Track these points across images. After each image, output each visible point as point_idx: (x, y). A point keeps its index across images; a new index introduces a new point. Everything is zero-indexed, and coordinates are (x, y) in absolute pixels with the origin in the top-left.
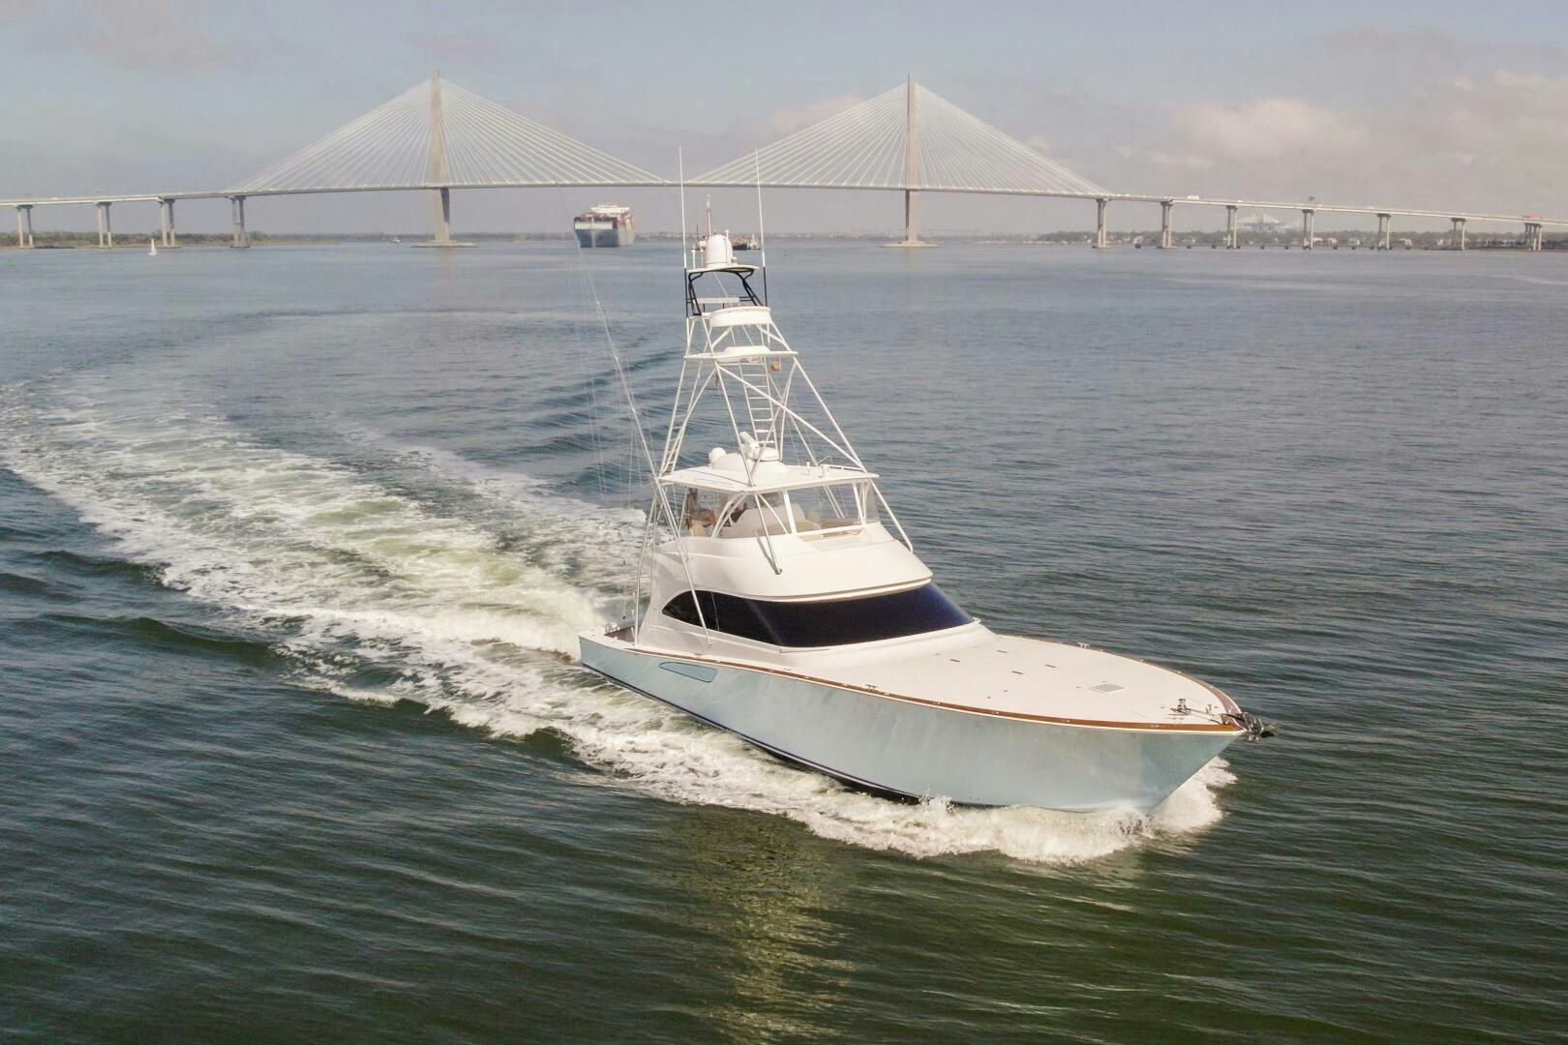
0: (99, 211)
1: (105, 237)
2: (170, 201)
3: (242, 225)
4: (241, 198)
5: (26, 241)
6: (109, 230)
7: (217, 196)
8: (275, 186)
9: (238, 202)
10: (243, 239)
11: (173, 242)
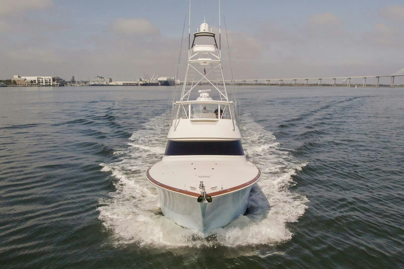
0: (364, 79)
1: (364, 85)
2: (378, 77)
3: (393, 83)
4: (394, 77)
5: (349, 85)
6: (365, 83)
7: (388, 76)
8: (401, 74)
9: (393, 78)
10: (393, 86)
11: (378, 86)
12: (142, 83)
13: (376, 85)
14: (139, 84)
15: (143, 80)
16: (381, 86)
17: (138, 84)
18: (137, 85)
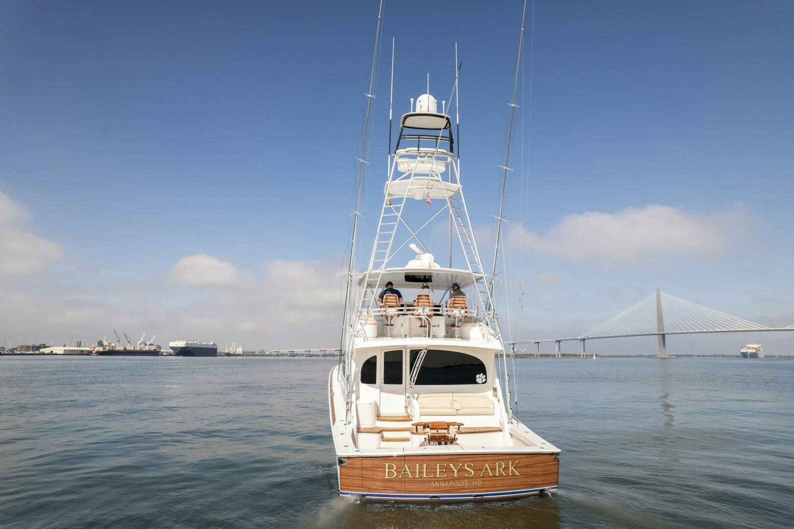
0: (535, 345)
1: (537, 355)
2: (559, 341)
3: (584, 350)
4: (584, 340)
6: (538, 352)
7: (575, 339)
8: (597, 335)
9: (582, 342)
10: (585, 356)
11: (560, 357)
12: (101, 349)
13: (557, 355)
14: (94, 352)
15: (105, 343)
16: (563, 355)
17: (92, 353)
18: (89, 353)
